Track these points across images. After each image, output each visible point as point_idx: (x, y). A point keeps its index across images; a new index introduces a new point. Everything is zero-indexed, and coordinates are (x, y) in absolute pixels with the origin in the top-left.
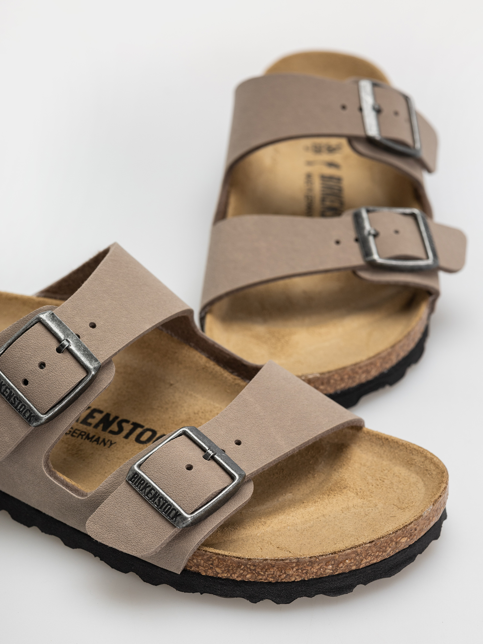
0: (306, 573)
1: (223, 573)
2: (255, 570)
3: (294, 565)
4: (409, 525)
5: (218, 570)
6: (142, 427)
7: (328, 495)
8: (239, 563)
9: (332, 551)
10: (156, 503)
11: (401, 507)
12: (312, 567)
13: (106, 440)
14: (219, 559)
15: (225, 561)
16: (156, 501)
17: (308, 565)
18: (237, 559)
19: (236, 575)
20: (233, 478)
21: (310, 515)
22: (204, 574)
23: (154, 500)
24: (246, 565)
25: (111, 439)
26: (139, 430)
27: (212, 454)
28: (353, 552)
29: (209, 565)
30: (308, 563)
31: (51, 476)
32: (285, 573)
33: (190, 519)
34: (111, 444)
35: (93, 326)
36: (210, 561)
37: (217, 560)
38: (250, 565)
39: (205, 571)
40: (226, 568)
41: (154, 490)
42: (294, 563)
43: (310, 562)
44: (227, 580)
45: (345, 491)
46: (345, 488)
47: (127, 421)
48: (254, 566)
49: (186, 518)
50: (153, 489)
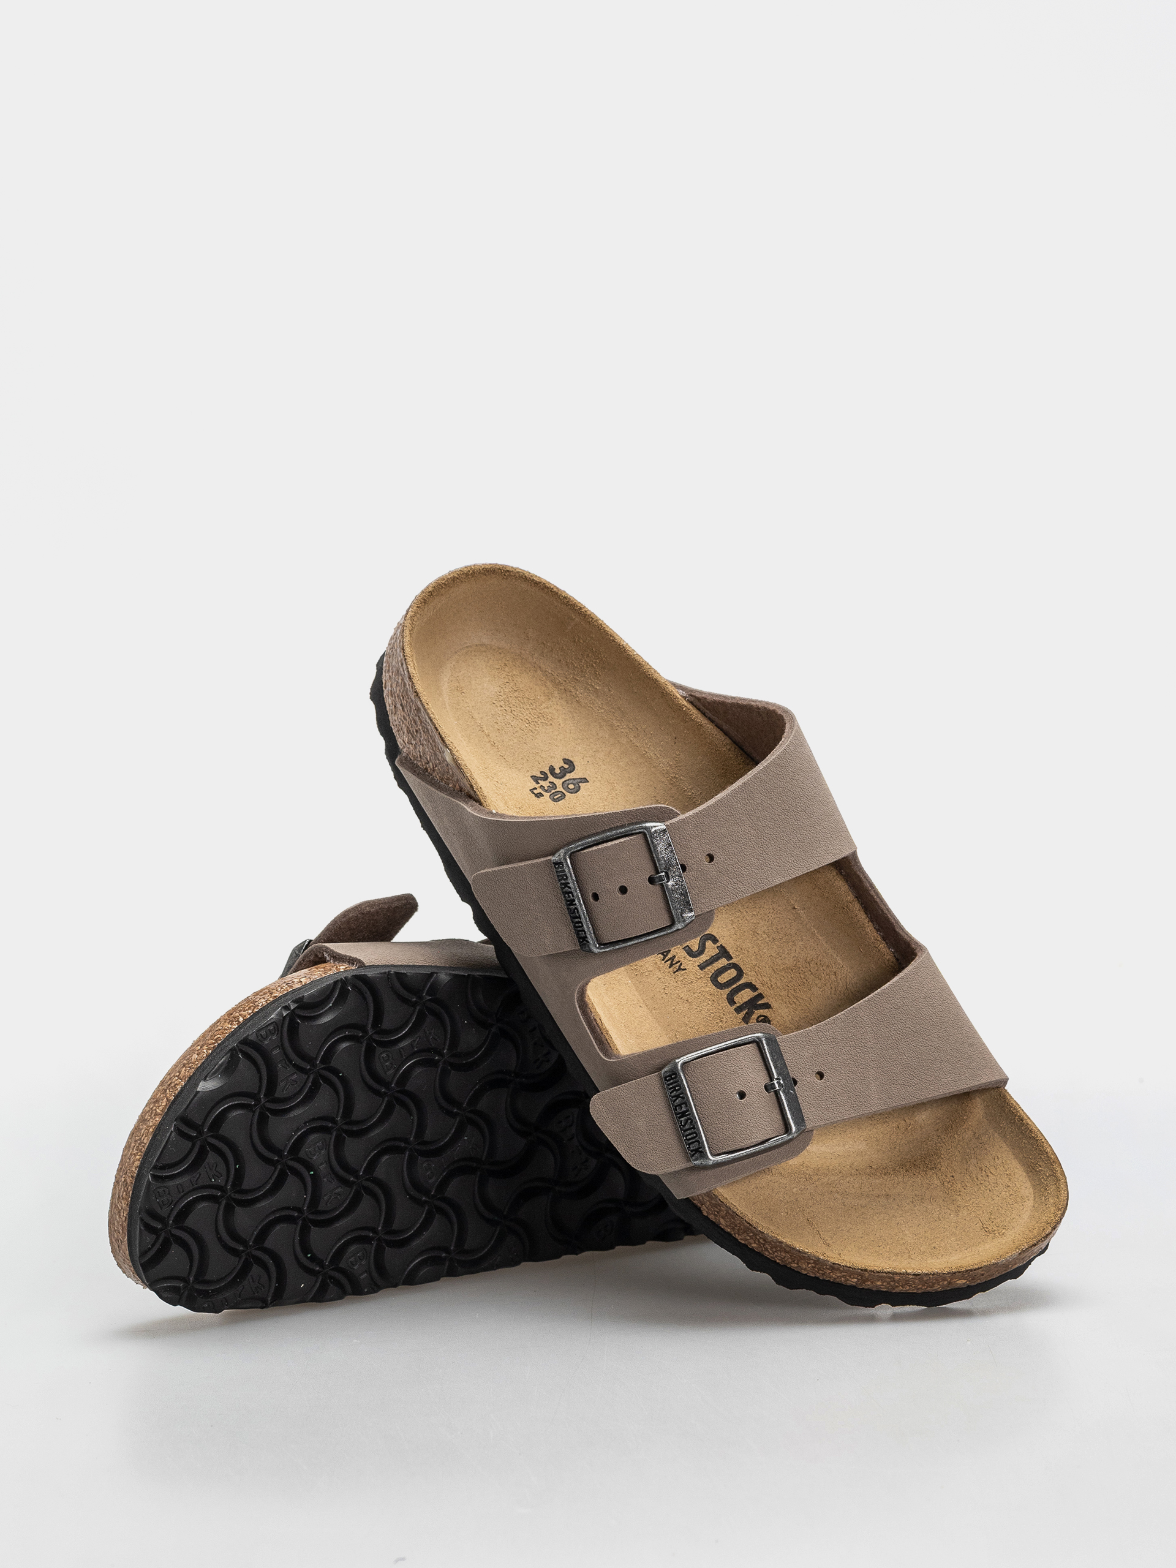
0: (823, 1274)
1: (727, 1226)
2: (764, 1245)
3: (812, 1261)
4: (975, 1270)
5: (722, 1221)
6: (729, 957)
7: (907, 1171)
8: (749, 1229)
9: (863, 1266)
10: (681, 1121)
11: (987, 1228)
12: (832, 1272)
13: (676, 960)
14: (727, 1212)
15: (734, 1218)
16: (683, 1119)
17: (828, 1269)
18: (748, 1225)
19: (740, 1237)
20: (787, 1129)
21: (871, 1189)
22: (705, 1214)
23: (680, 1117)
24: (755, 1235)
25: (682, 960)
26: (723, 962)
27: (778, 1088)
28: (890, 1278)
29: (715, 1211)
30: (828, 1267)
31: (579, 1007)
32: (797, 1264)
33: (711, 1162)
34: (679, 969)
35: (711, 858)
36: (717, 1208)
37: (725, 1212)
38: (760, 1238)
39: (707, 1212)
40: (732, 1225)
41: (687, 1106)
42: (813, 1260)
43: (831, 1266)
44: (729, 1234)
45: (930, 1173)
46: (932, 1169)
47: (715, 940)
48: (764, 1240)
49: (707, 1158)
50: (687, 1103)
